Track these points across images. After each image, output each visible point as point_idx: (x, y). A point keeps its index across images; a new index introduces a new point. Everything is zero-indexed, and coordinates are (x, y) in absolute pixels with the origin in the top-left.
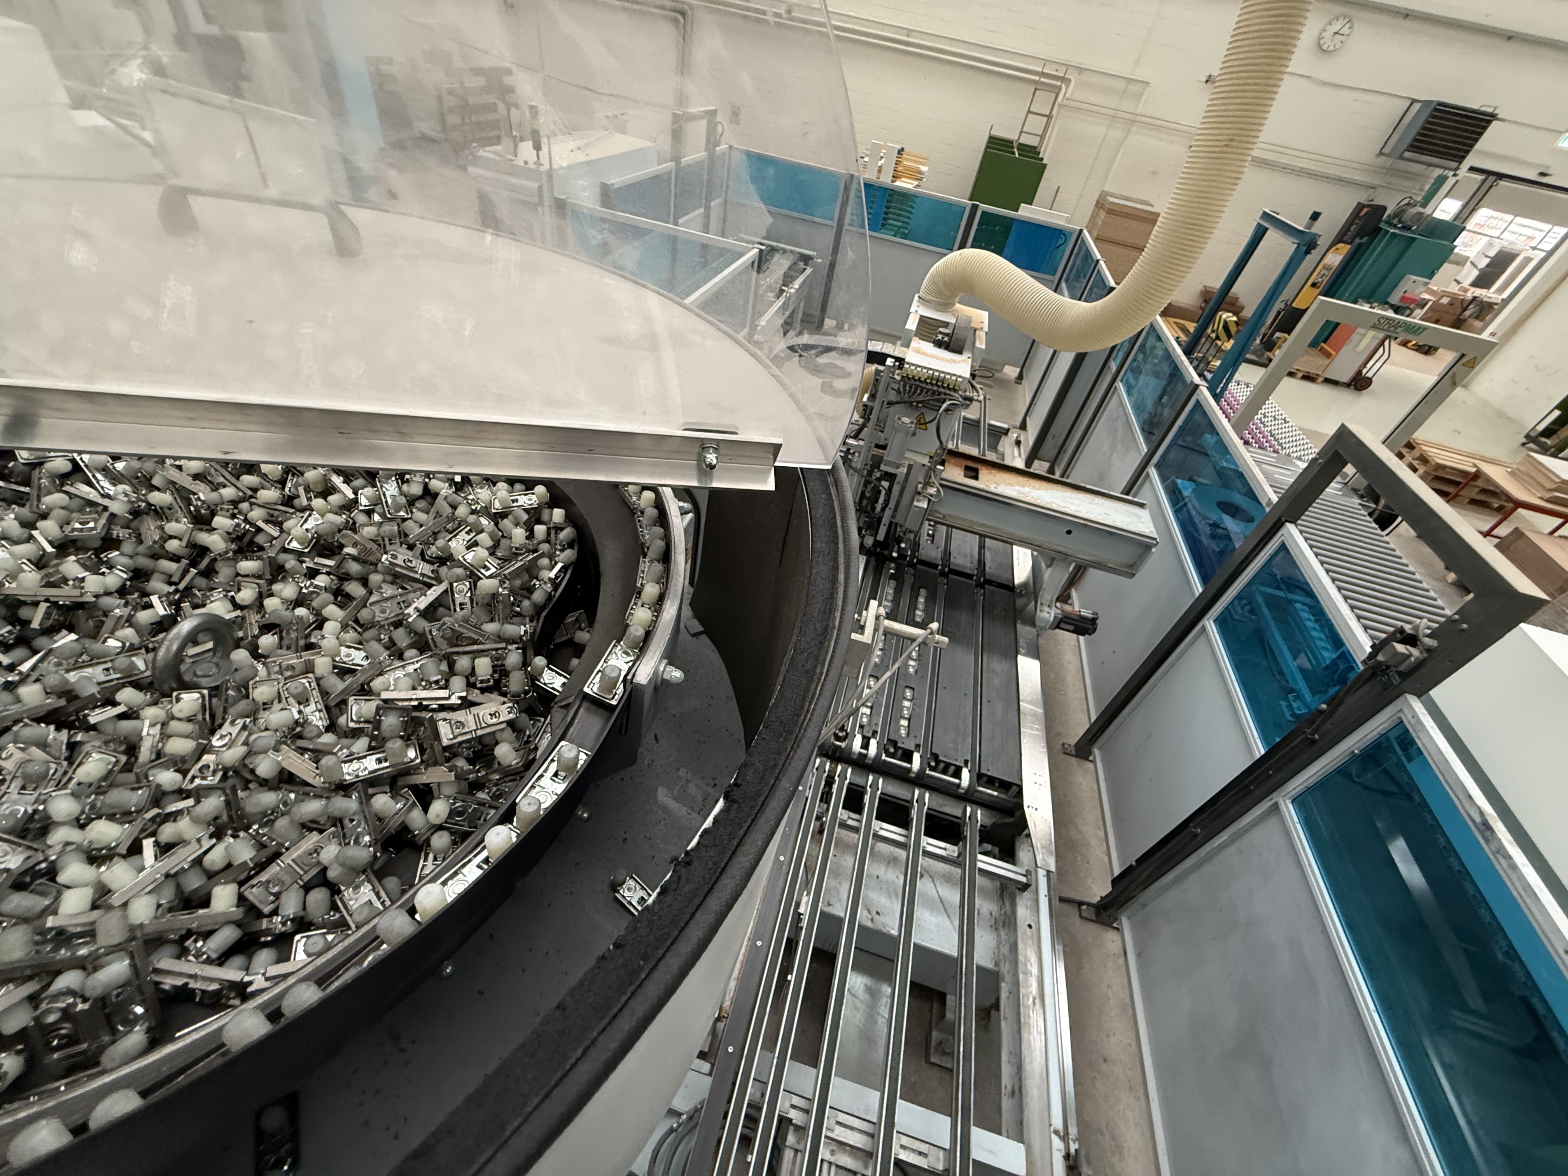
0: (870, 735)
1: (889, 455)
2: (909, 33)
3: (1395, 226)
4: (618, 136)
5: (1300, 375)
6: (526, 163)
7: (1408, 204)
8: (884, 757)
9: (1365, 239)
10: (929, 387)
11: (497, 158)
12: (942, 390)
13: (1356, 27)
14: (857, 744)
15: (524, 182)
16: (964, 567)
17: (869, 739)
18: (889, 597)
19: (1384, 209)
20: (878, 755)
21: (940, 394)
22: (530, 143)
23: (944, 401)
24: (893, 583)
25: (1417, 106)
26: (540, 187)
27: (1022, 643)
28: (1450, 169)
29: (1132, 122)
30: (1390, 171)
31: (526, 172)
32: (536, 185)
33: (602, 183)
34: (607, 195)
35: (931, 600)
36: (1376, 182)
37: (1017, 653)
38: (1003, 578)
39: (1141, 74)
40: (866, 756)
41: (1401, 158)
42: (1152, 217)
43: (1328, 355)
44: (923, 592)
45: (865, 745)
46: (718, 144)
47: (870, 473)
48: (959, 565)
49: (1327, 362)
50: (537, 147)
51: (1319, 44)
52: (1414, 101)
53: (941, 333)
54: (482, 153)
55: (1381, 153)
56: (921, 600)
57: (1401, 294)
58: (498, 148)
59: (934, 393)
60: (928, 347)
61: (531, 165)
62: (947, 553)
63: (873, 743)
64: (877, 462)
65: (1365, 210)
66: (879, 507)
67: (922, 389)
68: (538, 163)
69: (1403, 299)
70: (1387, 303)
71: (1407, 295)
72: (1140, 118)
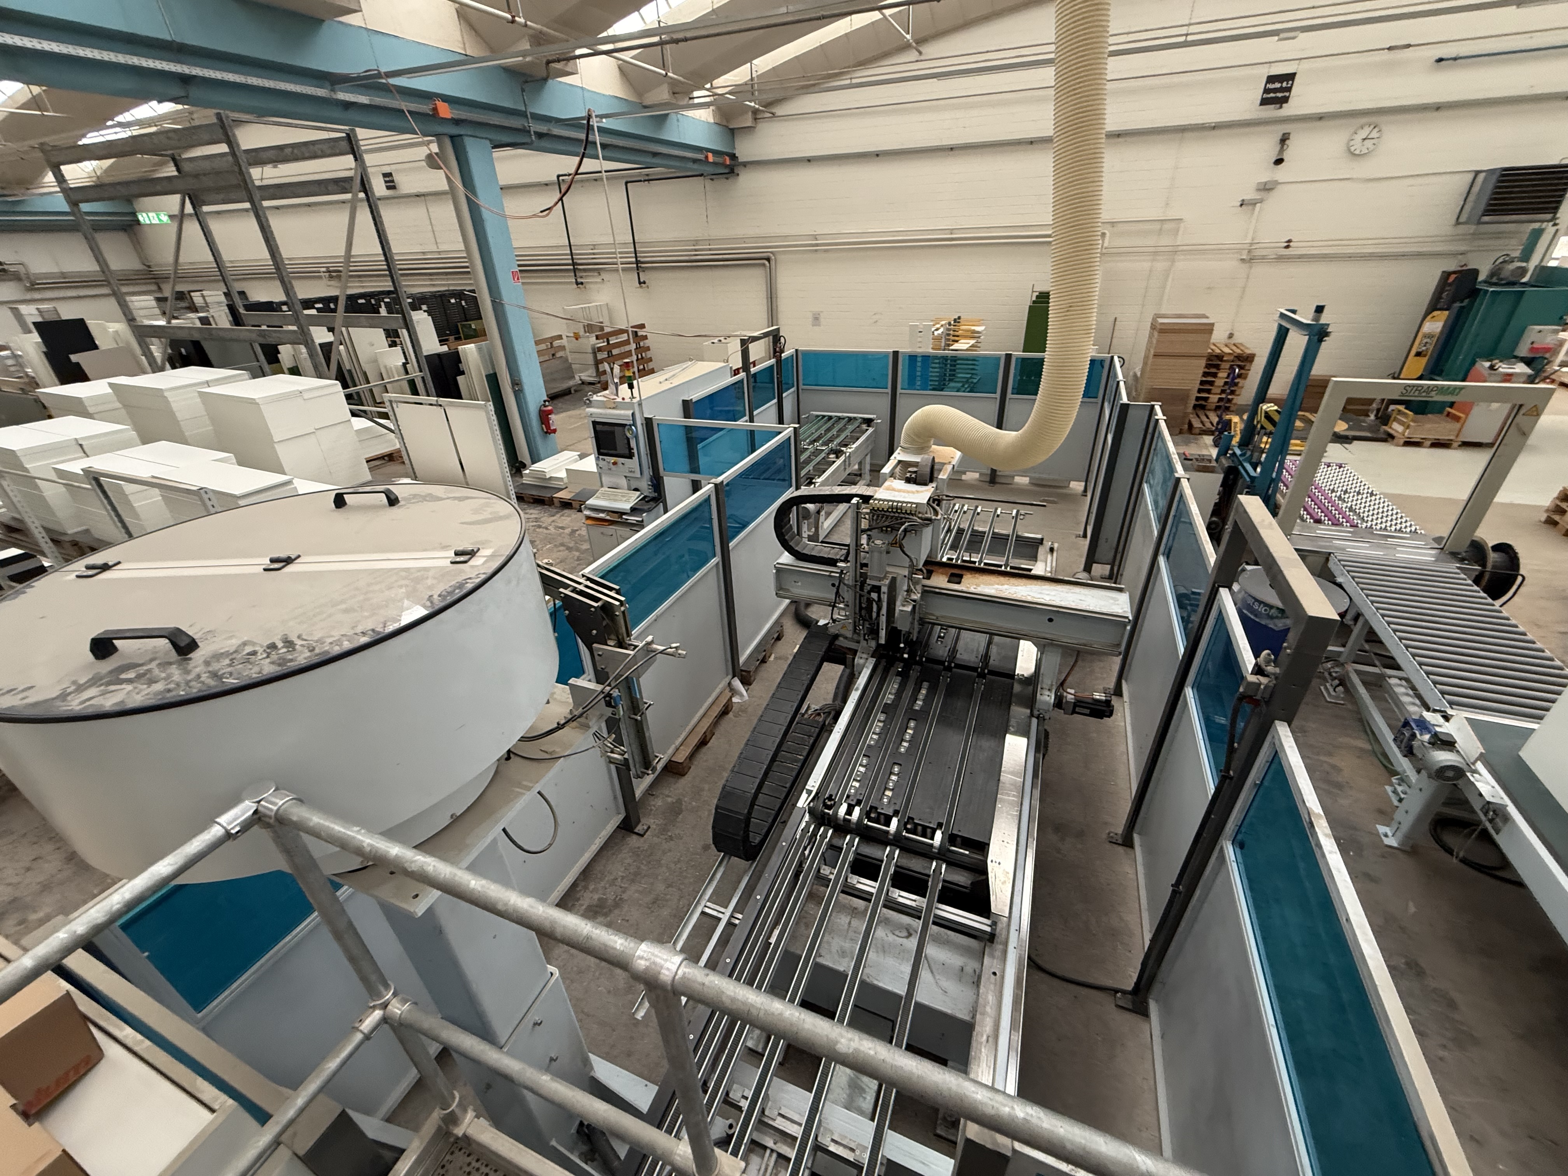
0: (853, 803)
1: (872, 571)
2: (952, 231)
3: (1495, 284)
4: (700, 363)
5: (1429, 443)
6: (623, 399)
7: (1504, 262)
8: (866, 821)
9: (1466, 302)
10: (892, 514)
11: (605, 399)
12: (902, 516)
13: (1384, 128)
14: (843, 810)
15: (622, 412)
16: (969, 661)
17: (854, 806)
18: (894, 691)
19: (1476, 272)
20: (860, 819)
21: (902, 518)
22: (626, 385)
23: (905, 522)
24: (899, 679)
25: (1481, 177)
26: (633, 414)
27: (1013, 722)
28: (1548, 221)
29: (1174, 252)
30: (1475, 236)
31: (623, 405)
32: (630, 412)
33: (683, 401)
34: (688, 408)
35: (932, 691)
36: (1463, 248)
37: (1006, 731)
38: (1005, 667)
39: (1172, 214)
40: (849, 821)
41: (1479, 223)
42: (1207, 327)
43: (1457, 419)
44: (926, 685)
45: (849, 812)
46: (782, 351)
47: (862, 589)
48: (964, 660)
49: (1457, 425)
50: (631, 387)
51: (1349, 150)
52: (1477, 173)
53: (910, 472)
54: (595, 398)
55: (1458, 222)
56: (924, 692)
57: (1528, 346)
58: (607, 392)
59: (897, 518)
60: (900, 484)
61: (627, 400)
62: (954, 651)
63: (857, 811)
64: (864, 576)
65: (1452, 278)
66: (874, 615)
67: (887, 517)
68: (633, 397)
69: (1532, 350)
70: (1516, 357)
71: (1535, 346)
72: (1181, 248)
